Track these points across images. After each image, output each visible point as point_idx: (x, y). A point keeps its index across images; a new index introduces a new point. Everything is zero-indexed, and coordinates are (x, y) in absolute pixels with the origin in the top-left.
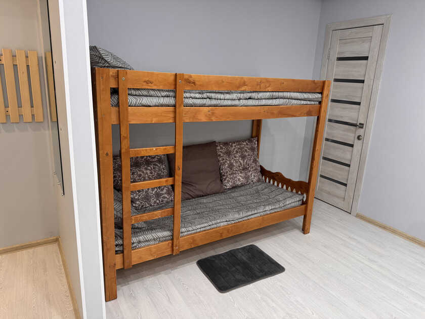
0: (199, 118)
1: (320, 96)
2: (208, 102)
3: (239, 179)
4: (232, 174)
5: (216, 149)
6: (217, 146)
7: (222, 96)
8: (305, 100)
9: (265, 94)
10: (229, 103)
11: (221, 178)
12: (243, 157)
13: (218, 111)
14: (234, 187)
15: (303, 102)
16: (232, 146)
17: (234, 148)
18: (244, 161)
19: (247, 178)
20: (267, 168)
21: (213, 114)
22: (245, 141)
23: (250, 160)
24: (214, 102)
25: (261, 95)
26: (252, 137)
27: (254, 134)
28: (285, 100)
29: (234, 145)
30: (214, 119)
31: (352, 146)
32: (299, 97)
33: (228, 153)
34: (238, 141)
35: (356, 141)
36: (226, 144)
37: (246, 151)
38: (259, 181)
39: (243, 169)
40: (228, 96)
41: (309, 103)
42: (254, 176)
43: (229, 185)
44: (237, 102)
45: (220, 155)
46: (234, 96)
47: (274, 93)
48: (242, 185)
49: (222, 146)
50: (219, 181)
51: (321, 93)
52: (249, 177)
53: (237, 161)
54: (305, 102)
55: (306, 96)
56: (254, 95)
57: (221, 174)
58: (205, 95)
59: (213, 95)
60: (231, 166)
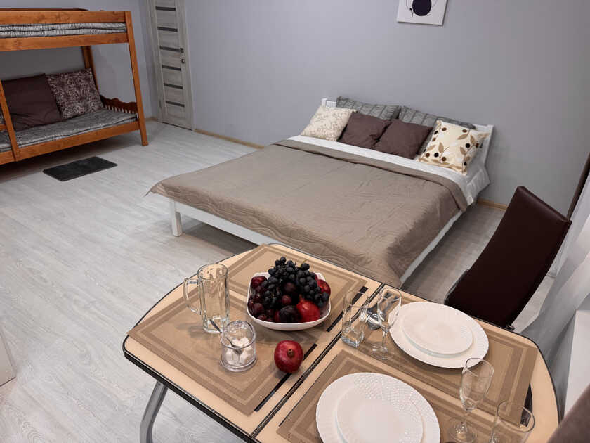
0: (8, 48)
1: (124, 25)
2: (12, 34)
3: (78, 108)
4: (70, 104)
5: (47, 82)
6: (48, 78)
7: (25, 29)
8: (109, 29)
9: (67, 25)
10: (33, 34)
11: (59, 108)
12: (79, 87)
13: (24, 41)
14: (75, 116)
15: (108, 31)
16: (63, 77)
17: (66, 79)
18: (80, 91)
19: (87, 107)
20: (107, 97)
21: (20, 43)
22: (78, 71)
23: (86, 90)
24: (18, 34)
25: (63, 26)
26: (86, 68)
27: (88, 65)
28: (89, 30)
29: (65, 76)
30: (22, 48)
31: (180, 69)
32: (102, 27)
33: (62, 85)
34: (71, 73)
35: (182, 65)
36: (57, 76)
37: (80, 81)
38: (100, 108)
39: (81, 99)
40: (30, 28)
41: (114, 31)
42: (94, 105)
43: (69, 115)
44: (41, 33)
45: (53, 87)
46: (37, 28)
47: (76, 24)
48: (83, 114)
49: (53, 78)
50: (57, 111)
51: (125, 22)
52: (88, 105)
53: (72, 91)
54: (110, 31)
55: (108, 25)
56: (56, 26)
57: (58, 105)
58: (8, 28)
59: (16, 28)
60: (67, 96)
